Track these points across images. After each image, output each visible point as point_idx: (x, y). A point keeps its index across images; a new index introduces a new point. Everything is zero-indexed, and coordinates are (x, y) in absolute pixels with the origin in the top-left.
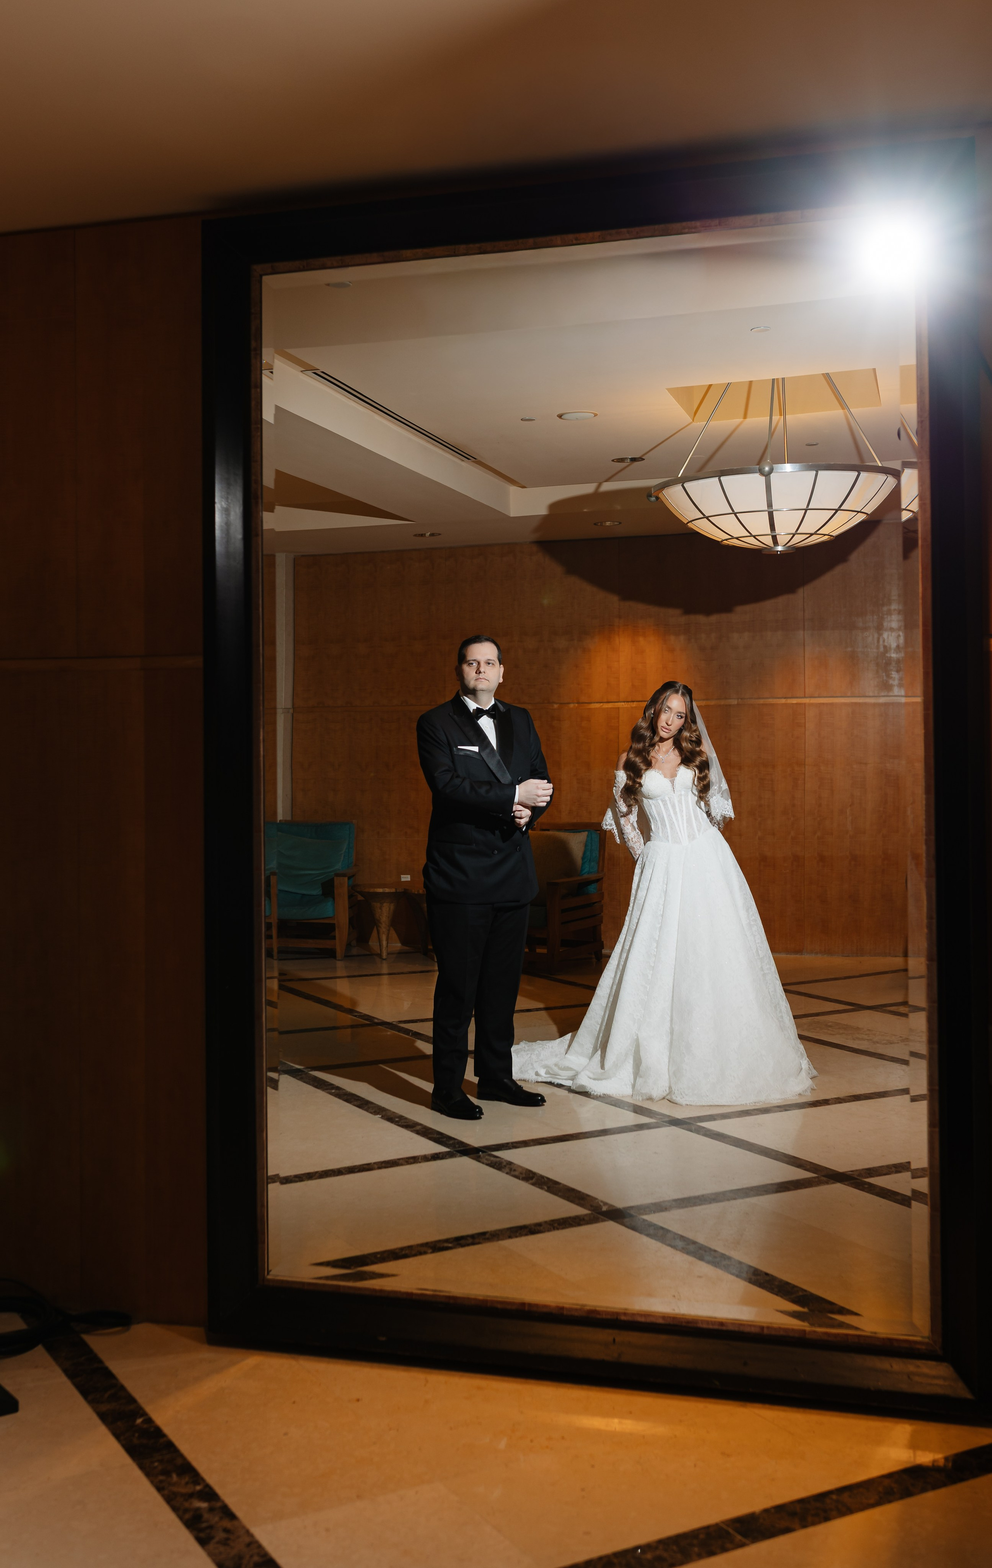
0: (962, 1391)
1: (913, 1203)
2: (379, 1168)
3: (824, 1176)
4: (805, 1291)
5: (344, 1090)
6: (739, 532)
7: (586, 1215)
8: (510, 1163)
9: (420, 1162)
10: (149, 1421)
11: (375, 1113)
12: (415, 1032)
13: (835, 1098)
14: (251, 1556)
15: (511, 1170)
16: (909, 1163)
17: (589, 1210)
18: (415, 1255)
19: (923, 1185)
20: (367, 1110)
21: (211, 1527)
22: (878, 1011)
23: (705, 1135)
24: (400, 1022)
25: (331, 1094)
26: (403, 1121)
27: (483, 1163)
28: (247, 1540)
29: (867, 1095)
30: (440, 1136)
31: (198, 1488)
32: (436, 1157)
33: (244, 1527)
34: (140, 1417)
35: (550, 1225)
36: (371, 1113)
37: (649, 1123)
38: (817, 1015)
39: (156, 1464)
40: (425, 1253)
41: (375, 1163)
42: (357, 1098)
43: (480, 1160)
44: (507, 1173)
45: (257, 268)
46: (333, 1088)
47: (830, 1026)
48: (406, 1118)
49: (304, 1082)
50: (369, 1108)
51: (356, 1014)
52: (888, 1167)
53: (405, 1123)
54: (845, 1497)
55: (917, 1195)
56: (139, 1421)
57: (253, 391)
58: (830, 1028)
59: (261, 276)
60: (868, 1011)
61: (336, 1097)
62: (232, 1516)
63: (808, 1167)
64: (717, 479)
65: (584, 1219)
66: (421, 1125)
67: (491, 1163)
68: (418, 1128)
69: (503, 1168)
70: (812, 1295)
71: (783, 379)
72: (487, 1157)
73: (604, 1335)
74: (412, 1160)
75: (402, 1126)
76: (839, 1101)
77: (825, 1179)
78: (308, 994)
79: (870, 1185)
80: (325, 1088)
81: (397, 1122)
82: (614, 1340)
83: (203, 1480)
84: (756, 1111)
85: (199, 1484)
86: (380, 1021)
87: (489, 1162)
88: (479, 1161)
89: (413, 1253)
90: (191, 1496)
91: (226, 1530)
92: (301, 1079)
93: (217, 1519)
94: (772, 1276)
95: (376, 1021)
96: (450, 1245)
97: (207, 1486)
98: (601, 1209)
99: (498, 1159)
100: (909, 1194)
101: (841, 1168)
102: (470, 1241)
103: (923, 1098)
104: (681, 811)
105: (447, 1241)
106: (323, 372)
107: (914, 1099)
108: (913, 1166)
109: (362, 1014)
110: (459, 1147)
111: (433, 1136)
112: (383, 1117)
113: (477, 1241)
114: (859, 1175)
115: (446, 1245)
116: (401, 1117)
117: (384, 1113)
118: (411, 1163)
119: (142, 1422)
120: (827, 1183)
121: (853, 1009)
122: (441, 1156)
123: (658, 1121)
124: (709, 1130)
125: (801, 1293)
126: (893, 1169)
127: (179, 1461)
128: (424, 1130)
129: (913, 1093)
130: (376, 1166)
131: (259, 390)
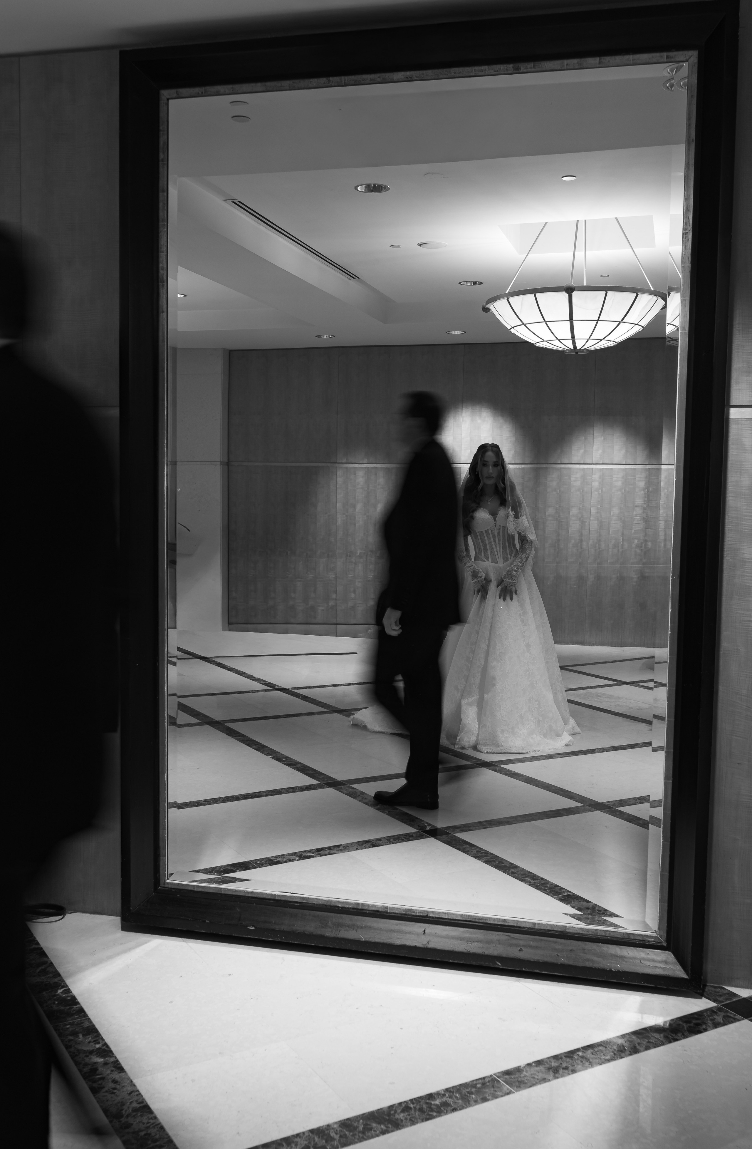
0: (679, 972)
1: (650, 826)
2: (267, 795)
3: (589, 805)
4: (570, 892)
5: (248, 737)
6: (548, 336)
7: (414, 833)
8: (363, 793)
9: (297, 792)
10: (68, 991)
11: (268, 754)
12: (304, 696)
13: (600, 748)
14: (131, 1103)
15: (363, 798)
16: (649, 796)
17: (417, 829)
18: (286, 862)
19: (659, 812)
20: (262, 752)
21: (103, 1079)
22: (634, 686)
23: (506, 774)
24: (294, 688)
25: (238, 740)
26: (287, 761)
27: (343, 793)
28: (130, 1089)
29: (622, 746)
30: (314, 772)
31: (98, 1046)
32: (309, 788)
33: (129, 1078)
34: (61, 989)
35: (388, 840)
36: (265, 754)
37: (466, 765)
38: (591, 688)
39: (68, 1027)
40: (293, 860)
41: (263, 792)
42: (256, 743)
43: (342, 790)
44: (360, 801)
45: (165, 93)
46: (239, 736)
47: (599, 696)
48: (291, 759)
49: (220, 731)
50: (264, 750)
51: (263, 682)
52: (634, 799)
53: (289, 762)
54: (589, 1053)
55: (654, 820)
56: (60, 991)
57: (161, 194)
58: (599, 698)
59: (168, 99)
60: (627, 686)
61: (241, 742)
62: (121, 1069)
63: (577, 799)
64: (533, 295)
65: (412, 836)
66: (301, 763)
67: (349, 793)
68: (299, 766)
69: (358, 797)
70: (574, 895)
71: (585, 221)
72: (347, 788)
73: (418, 927)
74: (291, 790)
75: (287, 765)
76: (602, 750)
77: (589, 807)
78: (230, 667)
79: (621, 812)
80: (234, 735)
81: (284, 761)
82: (424, 931)
83: (103, 1039)
84: (543, 757)
85: (99, 1043)
86: (279, 688)
87: (348, 792)
88: (341, 792)
89: (285, 860)
90: (91, 1052)
91: (115, 1082)
92: (218, 729)
93: (109, 1072)
94: (546, 880)
95: (277, 687)
96: (312, 855)
97: (106, 1044)
98: (426, 828)
99: (355, 790)
100: (648, 819)
101: (601, 799)
102: (328, 851)
103: (662, 749)
104: (499, 540)
105: (310, 851)
106: (239, 202)
107: (654, 750)
108: (651, 799)
109: (266, 682)
110: (327, 781)
111: (308, 772)
112: (274, 758)
113: (332, 852)
114: (613, 805)
115: (309, 854)
116: (287, 758)
117: (275, 755)
118: (291, 792)
119: (62, 992)
120: (590, 811)
121: (616, 684)
122: (313, 787)
123: (473, 763)
124: (509, 771)
125: (566, 894)
126: (638, 801)
127: (86, 1024)
128: (303, 767)
129: (654, 745)
130: (264, 794)
131: (165, 194)
